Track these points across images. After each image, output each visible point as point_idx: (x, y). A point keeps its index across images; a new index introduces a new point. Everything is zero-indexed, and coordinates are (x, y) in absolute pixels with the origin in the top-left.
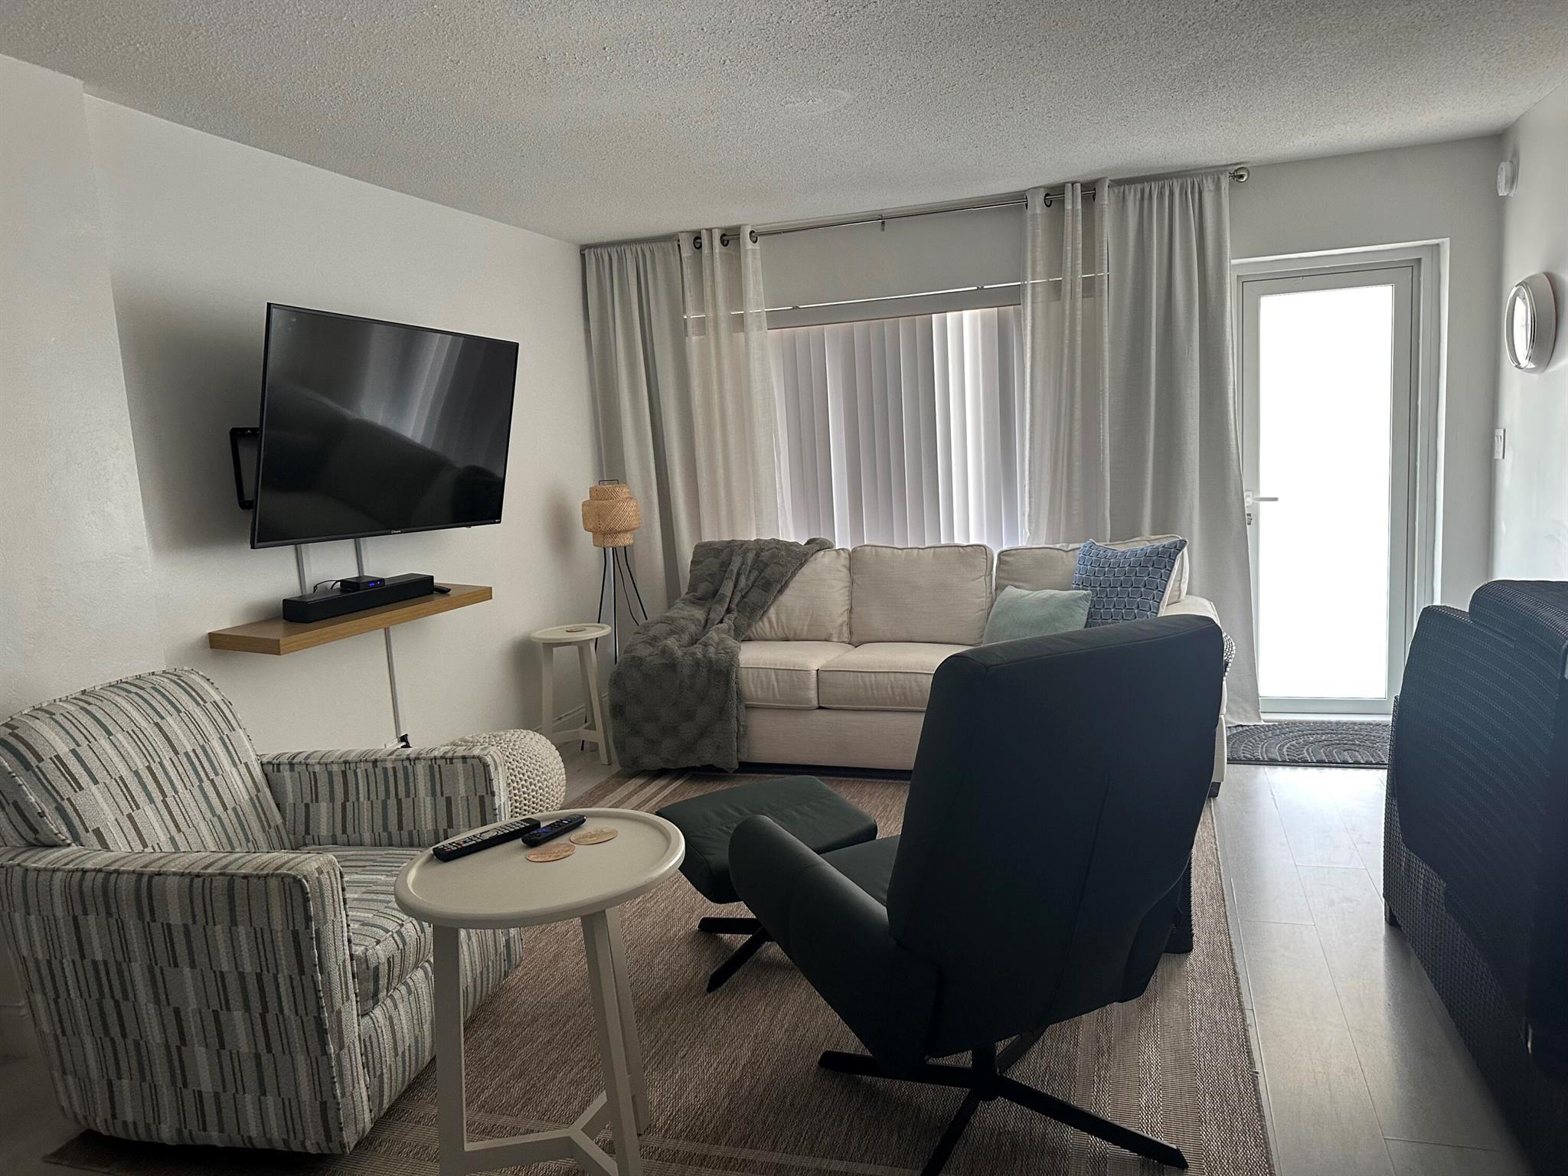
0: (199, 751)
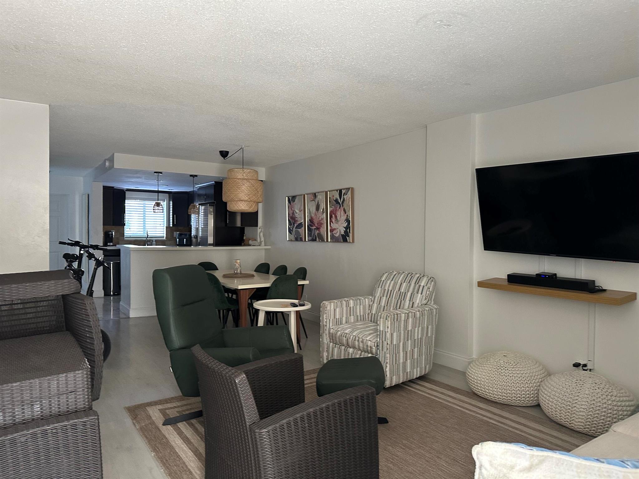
0: (404, 293)
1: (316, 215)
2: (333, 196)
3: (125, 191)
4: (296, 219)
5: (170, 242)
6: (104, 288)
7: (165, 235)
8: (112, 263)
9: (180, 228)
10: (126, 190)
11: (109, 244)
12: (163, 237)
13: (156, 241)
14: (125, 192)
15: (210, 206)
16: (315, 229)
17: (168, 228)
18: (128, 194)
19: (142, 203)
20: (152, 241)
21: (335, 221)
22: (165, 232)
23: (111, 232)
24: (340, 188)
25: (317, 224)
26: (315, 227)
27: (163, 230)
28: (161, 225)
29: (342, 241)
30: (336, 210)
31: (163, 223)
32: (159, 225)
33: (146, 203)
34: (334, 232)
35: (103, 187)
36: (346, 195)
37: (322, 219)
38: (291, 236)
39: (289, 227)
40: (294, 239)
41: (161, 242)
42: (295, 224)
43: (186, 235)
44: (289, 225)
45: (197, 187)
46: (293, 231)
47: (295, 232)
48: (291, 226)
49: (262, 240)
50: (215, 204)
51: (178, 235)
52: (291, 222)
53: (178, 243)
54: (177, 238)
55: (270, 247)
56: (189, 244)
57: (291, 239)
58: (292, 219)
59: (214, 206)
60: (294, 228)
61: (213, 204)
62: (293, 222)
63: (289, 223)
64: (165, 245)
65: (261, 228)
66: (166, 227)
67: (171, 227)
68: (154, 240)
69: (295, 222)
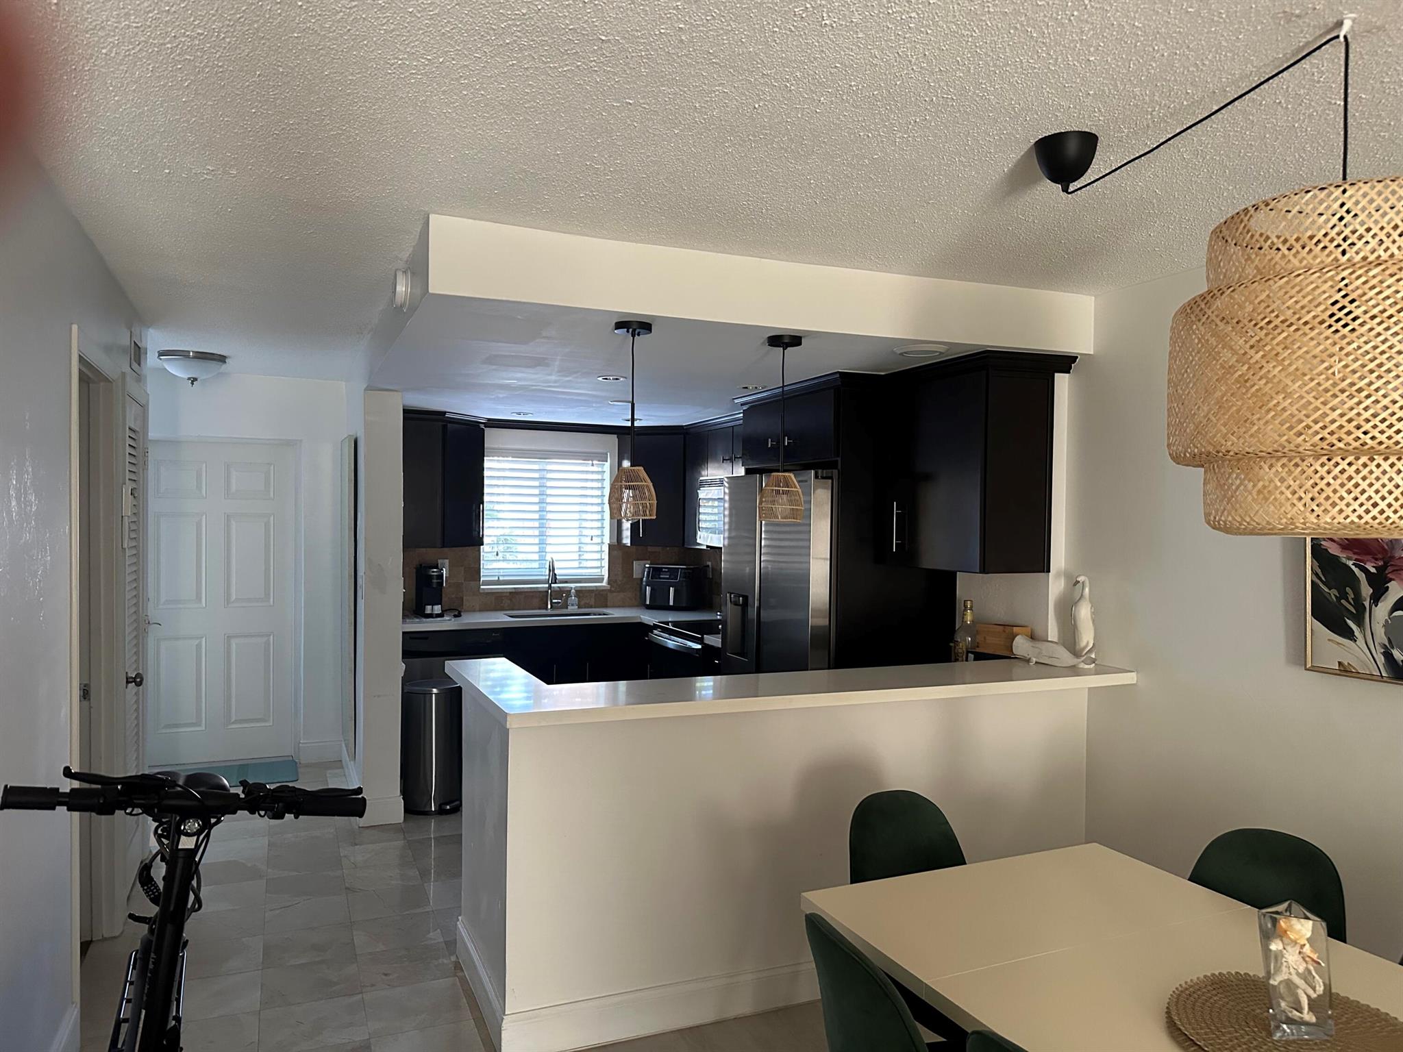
3: (482, 426)
5: (622, 595)
6: (405, 792)
7: (605, 573)
8: (435, 691)
9: (650, 549)
10: (486, 425)
11: (428, 609)
12: (601, 580)
13: (579, 592)
14: (484, 430)
15: (816, 477)
17: (616, 547)
18: (492, 438)
19: (536, 467)
20: (568, 592)
22: (606, 564)
23: (437, 567)
27: (598, 556)
28: (595, 540)
31: (599, 532)
32: (589, 540)
33: (549, 467)
35: (406, 412)
38: (1338, 643)
39: (1328, 596)
40: (1371, 666)
41: (596, 595)
42: (1391, 580)
43: (673, 572)
44: (1321, 585)
45: (742, 405)
46: (1364, 618)
47: (1386, 625)
48: (1348, 589)
49: (1087, 638)
50: (836, 471)
51: (648, 572)
52: (1345, 565)
53: (648, 603)
54: (646, 582)
55: (1134, 674)
56: (684, 605)
57: (1340, 663)
58: (1354, 553)
59: (831, 478)
60: (1379, 604)
61: (830, 471)
62: (1373, 570)
63: (1319, 571)
64: (606, 606)
65: (1081, 579)
66: (609, 545)
67: (625, 546)
68: (573, 591)
69: (1390, 569)
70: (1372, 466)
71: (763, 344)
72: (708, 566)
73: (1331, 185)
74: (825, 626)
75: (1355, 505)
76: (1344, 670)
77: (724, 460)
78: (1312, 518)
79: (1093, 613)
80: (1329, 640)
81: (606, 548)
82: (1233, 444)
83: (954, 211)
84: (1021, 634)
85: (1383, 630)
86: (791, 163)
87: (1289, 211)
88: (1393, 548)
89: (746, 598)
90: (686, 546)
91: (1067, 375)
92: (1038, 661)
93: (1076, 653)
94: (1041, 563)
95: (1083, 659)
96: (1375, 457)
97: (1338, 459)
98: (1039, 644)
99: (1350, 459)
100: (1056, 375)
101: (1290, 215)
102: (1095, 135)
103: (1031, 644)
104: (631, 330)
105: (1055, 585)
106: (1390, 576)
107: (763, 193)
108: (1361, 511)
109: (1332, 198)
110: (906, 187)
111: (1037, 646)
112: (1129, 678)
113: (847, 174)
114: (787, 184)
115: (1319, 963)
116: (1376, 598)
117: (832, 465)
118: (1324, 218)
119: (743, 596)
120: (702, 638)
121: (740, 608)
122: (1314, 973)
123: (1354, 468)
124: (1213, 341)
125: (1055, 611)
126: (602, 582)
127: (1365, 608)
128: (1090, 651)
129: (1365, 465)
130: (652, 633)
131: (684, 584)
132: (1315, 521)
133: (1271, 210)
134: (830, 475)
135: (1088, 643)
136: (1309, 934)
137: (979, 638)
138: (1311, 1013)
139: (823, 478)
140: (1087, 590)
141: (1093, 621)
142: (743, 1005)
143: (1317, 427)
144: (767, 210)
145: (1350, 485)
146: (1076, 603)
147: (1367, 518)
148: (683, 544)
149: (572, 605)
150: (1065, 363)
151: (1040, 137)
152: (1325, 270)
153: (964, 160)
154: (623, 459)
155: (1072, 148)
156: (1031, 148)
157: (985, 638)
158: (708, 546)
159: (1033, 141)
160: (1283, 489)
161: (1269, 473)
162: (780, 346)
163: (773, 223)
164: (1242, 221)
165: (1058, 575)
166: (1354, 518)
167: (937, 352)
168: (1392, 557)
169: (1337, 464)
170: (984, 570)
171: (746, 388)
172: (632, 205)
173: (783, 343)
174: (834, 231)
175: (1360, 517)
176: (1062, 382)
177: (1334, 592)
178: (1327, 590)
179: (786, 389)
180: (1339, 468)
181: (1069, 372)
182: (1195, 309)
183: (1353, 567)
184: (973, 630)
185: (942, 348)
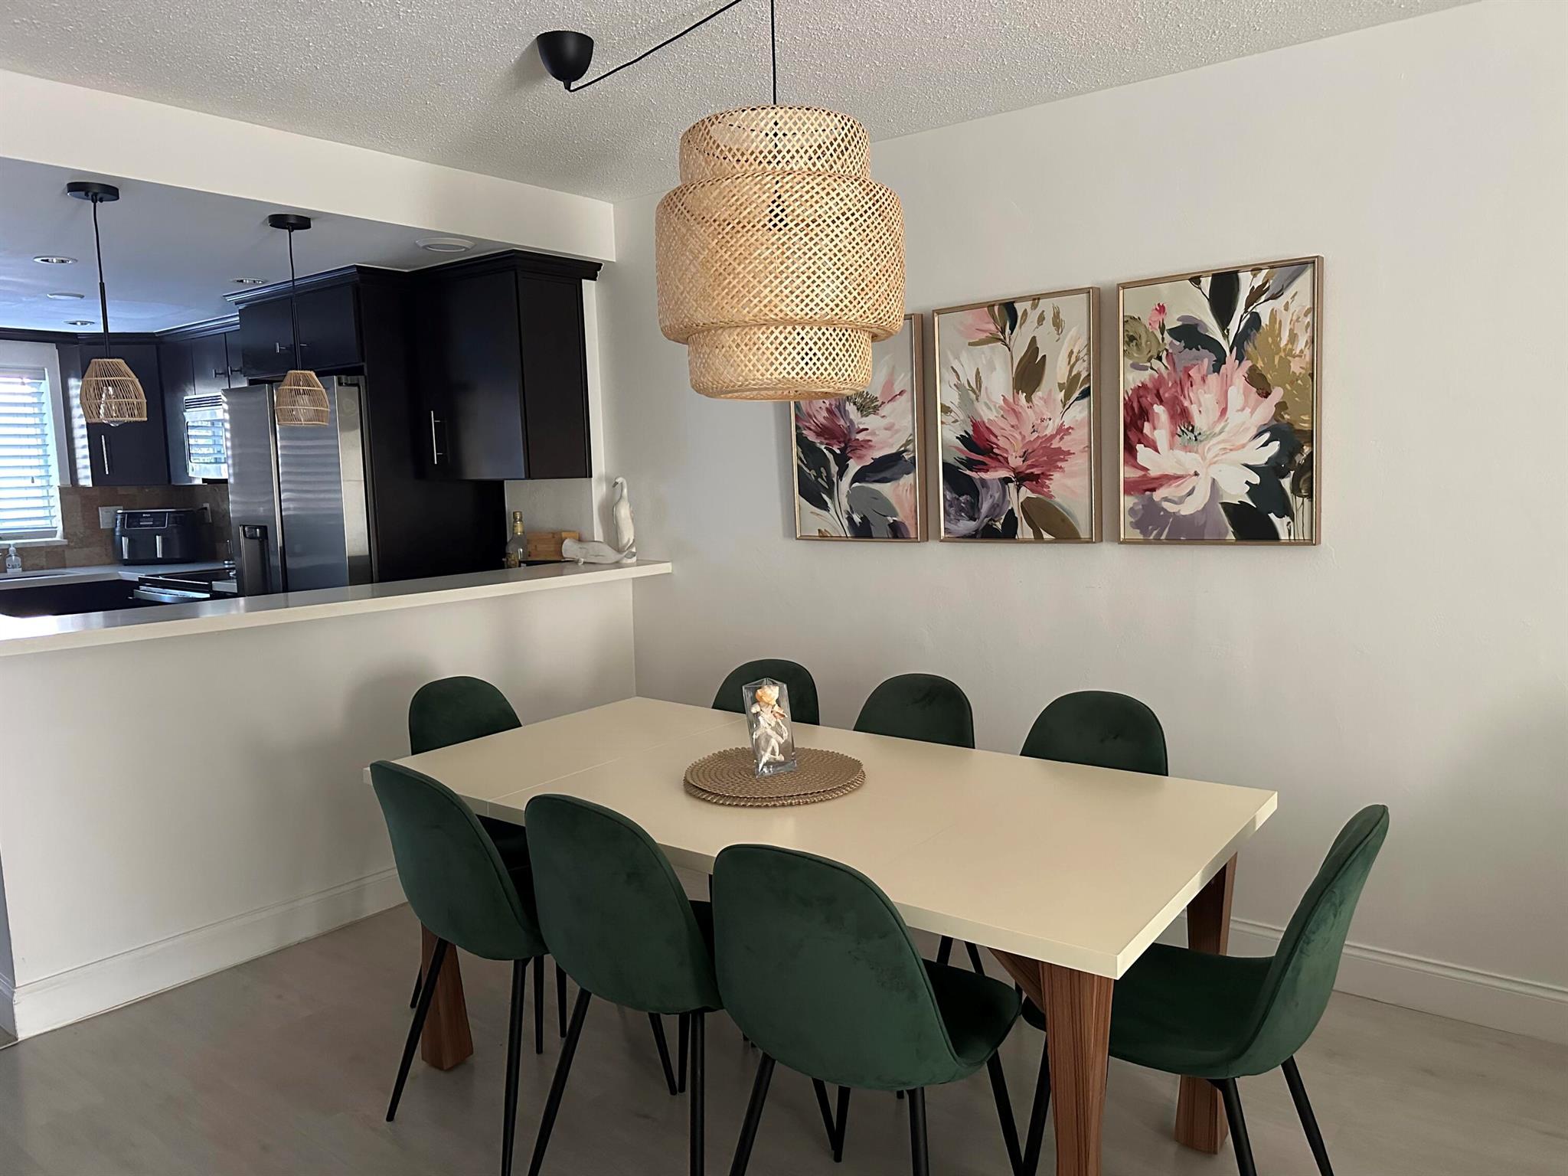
1: (1017, 414)
2: (1161, 309)
4: (860, 437)
7: (58, 523)
9: (121, 491)
12: (53, 533)
13: (21, 551)
15: (340, 384)
16: (1006, 481)
17: (70, 491)
21: (1173, 434)
22: (57, 512)
24: (1224, 261)
25: (1025, 456)
26: (1003, 473)
27: (44, 503)
28: (38, 482)
29: (1231, 537)
30: (1184, 381)
31: (42, 472)
32: (28, 482)
34: (1157, 496)
36: (1274, 297)
37: (1063, 431)
38: (818, 515)
39: (808, 476)
40: (839, 529)
41: (47, 553)
42: (850, 458)
43: (158, 518)
44: (804, 467)
45: (236, 304)
46: (833, 491)
47: (848, 496)
48: (822, 469)
49: (628, 535)
50: (363, 377)
51: (123, 520)
52: (820, 449)
53: (126, 557)
54: (121, 531)
55: (669, 565)
56: (178, 557)
57: (819, 530)
58: (826, 439)
59: (357, 385)
60: (843, 479)
61: (355, 377)
62: (838, 452)
63: (802, 456)
64: (65, 567)
65: (619, 480)
66: (61, 489)
67: (84, 488)
68: (12, 548)
69: (849, 449)
70: (795, 334)
71: (263, 223)
72: (206, 508)
73: (759, 107)
74: (366, 556)
75: (785, 364)
76: (823, 536)
77: (216, 374)
78: (758, 375)
79: (632, 512)
80: (812, 512)
81: (56, 493)
82: (701, 317)
83: (466, 97)
84: (570, 538)
85: (846, 500)
86: (286, 20)
87: (732, 125)
88: (850, 432)
89: (264, 529)
90: (173, 483)
91: (594, 282)
92: (586, 560)
93: (619, 551)
94: (582, 468)
95: (625, 554)
96: (796, 326)
97: (773, 328)
98: (585, 545)
99: (781, 328)
100: (584, 281)
101: (732, 128)
102: (590, 38)
103: (580, 546)
104: (90, 194)
105: (598, 489)
106: (850, 455)
107: (255, 49)
108: (789, 368)
109: (760, 117)
110: (413, 64)
111: (585, 546)
112: (666, 568)
113: (349, 42)
114: (282, 42)
115: (784, 716)
116: (841, 475)
117: (358, 371)
118: (755, 133)
119: (259, 527)
120: (211, 586)
121: (257, 542)
122: (781, 724)
123: (783, 335)
124: (684, 230)
125: (599, 515)
126: (55, 537)
127: (834, 483)
128: (631, 546)
129: (790, 333)
130: (139, 589)
131: (175, 531)
132: (761, 378)
133: (719, 123)
134: (356, 382)
135: (629, 541)
136: (777, 696)
137: (531, 548)
138: (781, 755)
139: (347, 385)
140: (625, 491)
141: (633, 519)
142: (306, 928)
143: (756, 301)
144: (259, 68)
145: (781, 349)
146: (617, 504)
147: (793, 374)
148: (170, 481)
149: (13, 567)
150: (591, 269)
151: (541, 33)
152: (755, 175)
153: (471, 45)
154: (69, 376)
155: (571, 47)
156: (533, 44)
157: (536, 546)
158: (204, 480)
159: (535, 36)
160: (739, 353)
161: (728, 338)
162: (286, 228)
163: (266, 84)
164: (700, 130)
165: (600, 479)
166: (784, 373)
167: (462, 247)
168: (850, 440)
169: (772, 332)
170: (529, 476)
171: (242, 281)
172: (86, 41)
173: (288, 224)
174: (339, 102)
175: (789, 373)
176: (589, 288)
177: (813, 472)
178: (808, 471)
179: (296, 283)
180: (774, 336)
181: (594, 279)
182: (672, 203)
183: (825, 450)
184: (524, 541)
185: (468, 244)
